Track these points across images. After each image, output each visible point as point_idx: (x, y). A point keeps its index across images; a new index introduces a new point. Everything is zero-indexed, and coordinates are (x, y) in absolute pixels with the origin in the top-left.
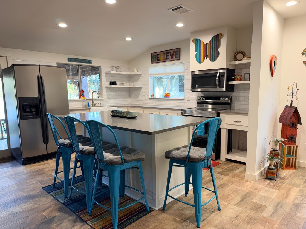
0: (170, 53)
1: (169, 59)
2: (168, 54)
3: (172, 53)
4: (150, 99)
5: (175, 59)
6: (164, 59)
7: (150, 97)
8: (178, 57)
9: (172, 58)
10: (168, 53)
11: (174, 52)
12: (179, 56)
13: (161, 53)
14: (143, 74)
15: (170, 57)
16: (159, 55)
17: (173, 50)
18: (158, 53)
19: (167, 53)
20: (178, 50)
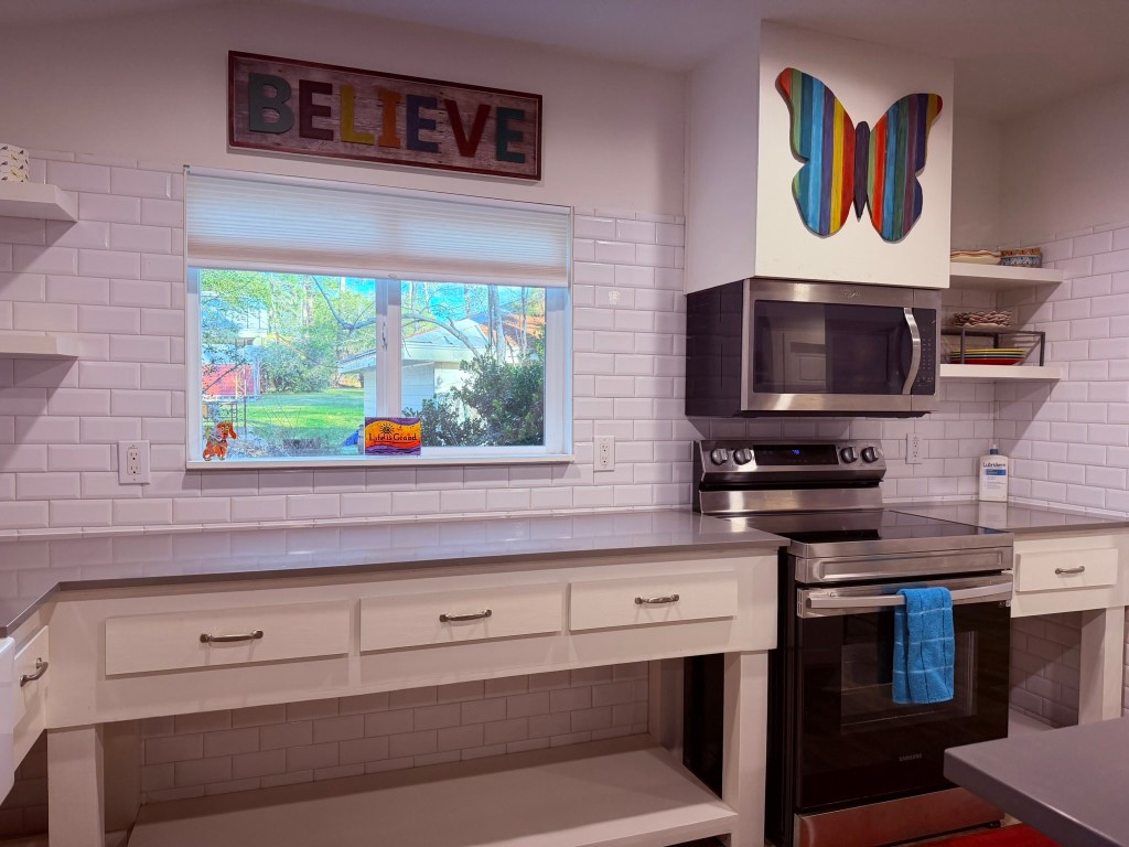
0: (452, 107)
1: (432, 148)
2: (426, 113)
3: (467, 116)
4: (189, 471)
5: (495, 164)
6: (389, 141)
7: (197, 459)
8: (520, 158)
9: (467, 148)
10: (431, 103)
11: (483, 111)
12: (528, 150)
13: (351, 79)
14: (81, 223)
15: (445, 137)
16: (326, 89)
17: (484, 99)
18: (318, 76)
19: (414, 103)
20: (530, 108)
